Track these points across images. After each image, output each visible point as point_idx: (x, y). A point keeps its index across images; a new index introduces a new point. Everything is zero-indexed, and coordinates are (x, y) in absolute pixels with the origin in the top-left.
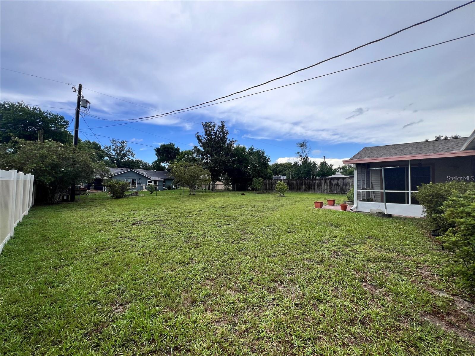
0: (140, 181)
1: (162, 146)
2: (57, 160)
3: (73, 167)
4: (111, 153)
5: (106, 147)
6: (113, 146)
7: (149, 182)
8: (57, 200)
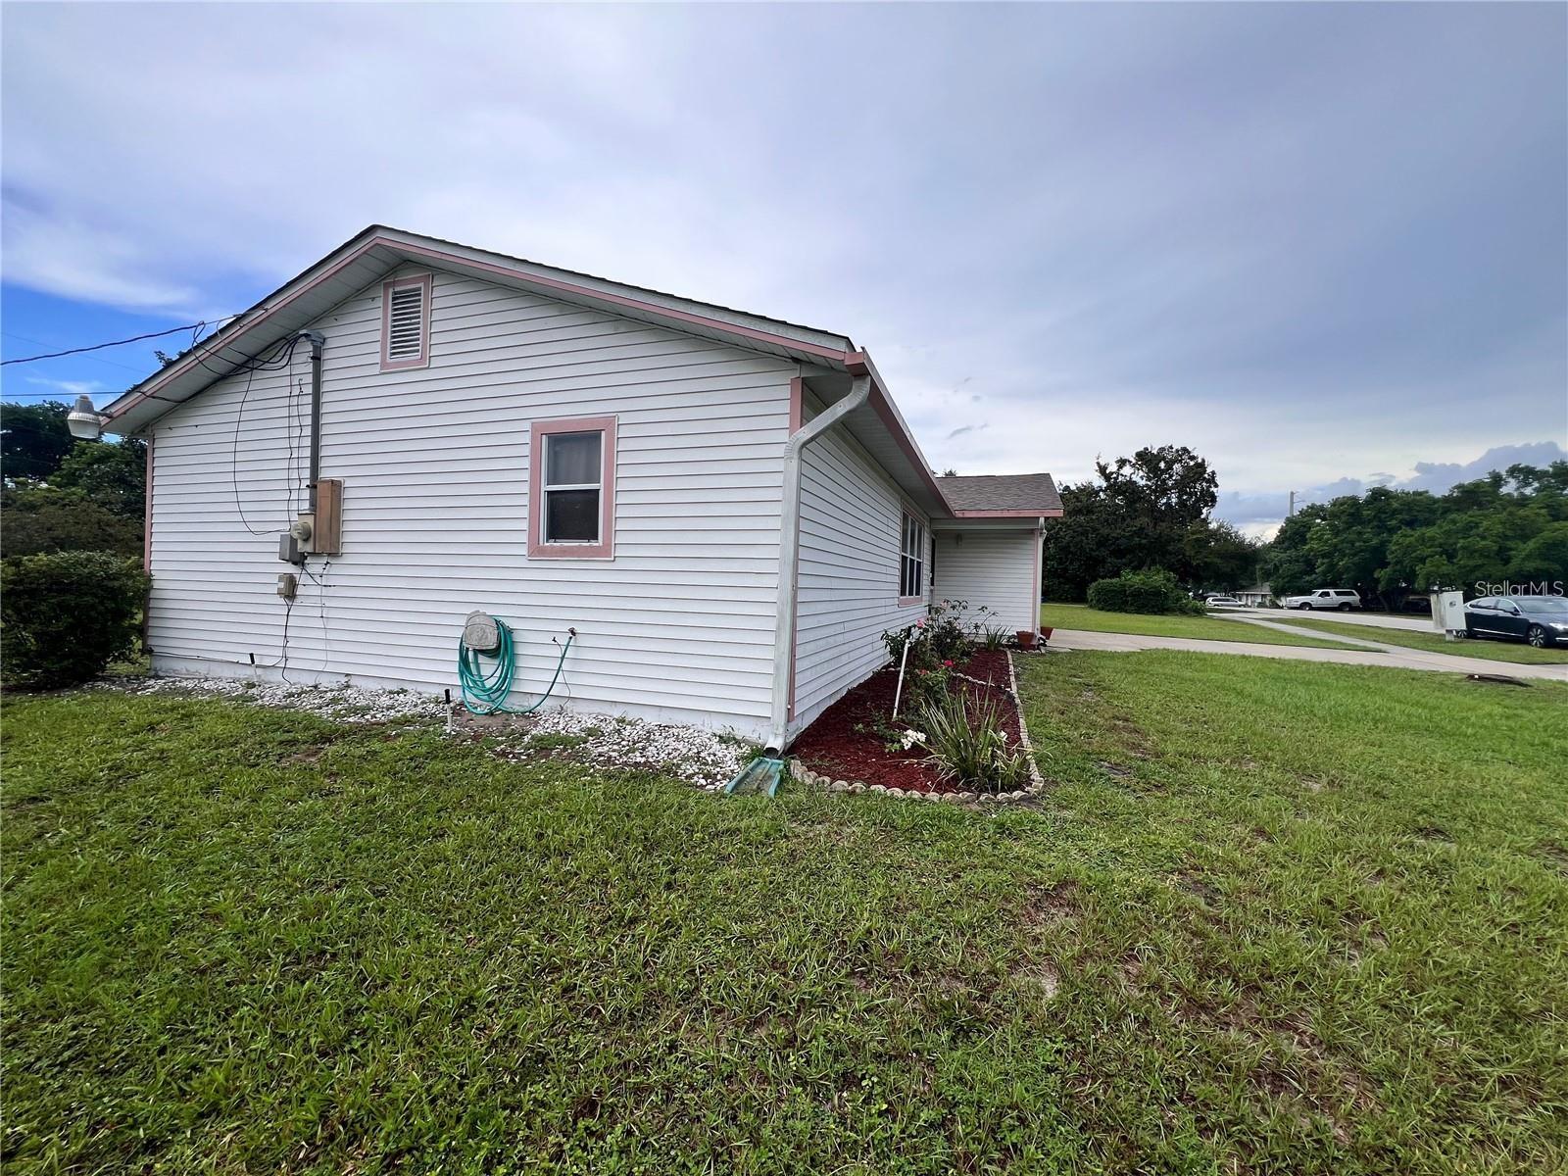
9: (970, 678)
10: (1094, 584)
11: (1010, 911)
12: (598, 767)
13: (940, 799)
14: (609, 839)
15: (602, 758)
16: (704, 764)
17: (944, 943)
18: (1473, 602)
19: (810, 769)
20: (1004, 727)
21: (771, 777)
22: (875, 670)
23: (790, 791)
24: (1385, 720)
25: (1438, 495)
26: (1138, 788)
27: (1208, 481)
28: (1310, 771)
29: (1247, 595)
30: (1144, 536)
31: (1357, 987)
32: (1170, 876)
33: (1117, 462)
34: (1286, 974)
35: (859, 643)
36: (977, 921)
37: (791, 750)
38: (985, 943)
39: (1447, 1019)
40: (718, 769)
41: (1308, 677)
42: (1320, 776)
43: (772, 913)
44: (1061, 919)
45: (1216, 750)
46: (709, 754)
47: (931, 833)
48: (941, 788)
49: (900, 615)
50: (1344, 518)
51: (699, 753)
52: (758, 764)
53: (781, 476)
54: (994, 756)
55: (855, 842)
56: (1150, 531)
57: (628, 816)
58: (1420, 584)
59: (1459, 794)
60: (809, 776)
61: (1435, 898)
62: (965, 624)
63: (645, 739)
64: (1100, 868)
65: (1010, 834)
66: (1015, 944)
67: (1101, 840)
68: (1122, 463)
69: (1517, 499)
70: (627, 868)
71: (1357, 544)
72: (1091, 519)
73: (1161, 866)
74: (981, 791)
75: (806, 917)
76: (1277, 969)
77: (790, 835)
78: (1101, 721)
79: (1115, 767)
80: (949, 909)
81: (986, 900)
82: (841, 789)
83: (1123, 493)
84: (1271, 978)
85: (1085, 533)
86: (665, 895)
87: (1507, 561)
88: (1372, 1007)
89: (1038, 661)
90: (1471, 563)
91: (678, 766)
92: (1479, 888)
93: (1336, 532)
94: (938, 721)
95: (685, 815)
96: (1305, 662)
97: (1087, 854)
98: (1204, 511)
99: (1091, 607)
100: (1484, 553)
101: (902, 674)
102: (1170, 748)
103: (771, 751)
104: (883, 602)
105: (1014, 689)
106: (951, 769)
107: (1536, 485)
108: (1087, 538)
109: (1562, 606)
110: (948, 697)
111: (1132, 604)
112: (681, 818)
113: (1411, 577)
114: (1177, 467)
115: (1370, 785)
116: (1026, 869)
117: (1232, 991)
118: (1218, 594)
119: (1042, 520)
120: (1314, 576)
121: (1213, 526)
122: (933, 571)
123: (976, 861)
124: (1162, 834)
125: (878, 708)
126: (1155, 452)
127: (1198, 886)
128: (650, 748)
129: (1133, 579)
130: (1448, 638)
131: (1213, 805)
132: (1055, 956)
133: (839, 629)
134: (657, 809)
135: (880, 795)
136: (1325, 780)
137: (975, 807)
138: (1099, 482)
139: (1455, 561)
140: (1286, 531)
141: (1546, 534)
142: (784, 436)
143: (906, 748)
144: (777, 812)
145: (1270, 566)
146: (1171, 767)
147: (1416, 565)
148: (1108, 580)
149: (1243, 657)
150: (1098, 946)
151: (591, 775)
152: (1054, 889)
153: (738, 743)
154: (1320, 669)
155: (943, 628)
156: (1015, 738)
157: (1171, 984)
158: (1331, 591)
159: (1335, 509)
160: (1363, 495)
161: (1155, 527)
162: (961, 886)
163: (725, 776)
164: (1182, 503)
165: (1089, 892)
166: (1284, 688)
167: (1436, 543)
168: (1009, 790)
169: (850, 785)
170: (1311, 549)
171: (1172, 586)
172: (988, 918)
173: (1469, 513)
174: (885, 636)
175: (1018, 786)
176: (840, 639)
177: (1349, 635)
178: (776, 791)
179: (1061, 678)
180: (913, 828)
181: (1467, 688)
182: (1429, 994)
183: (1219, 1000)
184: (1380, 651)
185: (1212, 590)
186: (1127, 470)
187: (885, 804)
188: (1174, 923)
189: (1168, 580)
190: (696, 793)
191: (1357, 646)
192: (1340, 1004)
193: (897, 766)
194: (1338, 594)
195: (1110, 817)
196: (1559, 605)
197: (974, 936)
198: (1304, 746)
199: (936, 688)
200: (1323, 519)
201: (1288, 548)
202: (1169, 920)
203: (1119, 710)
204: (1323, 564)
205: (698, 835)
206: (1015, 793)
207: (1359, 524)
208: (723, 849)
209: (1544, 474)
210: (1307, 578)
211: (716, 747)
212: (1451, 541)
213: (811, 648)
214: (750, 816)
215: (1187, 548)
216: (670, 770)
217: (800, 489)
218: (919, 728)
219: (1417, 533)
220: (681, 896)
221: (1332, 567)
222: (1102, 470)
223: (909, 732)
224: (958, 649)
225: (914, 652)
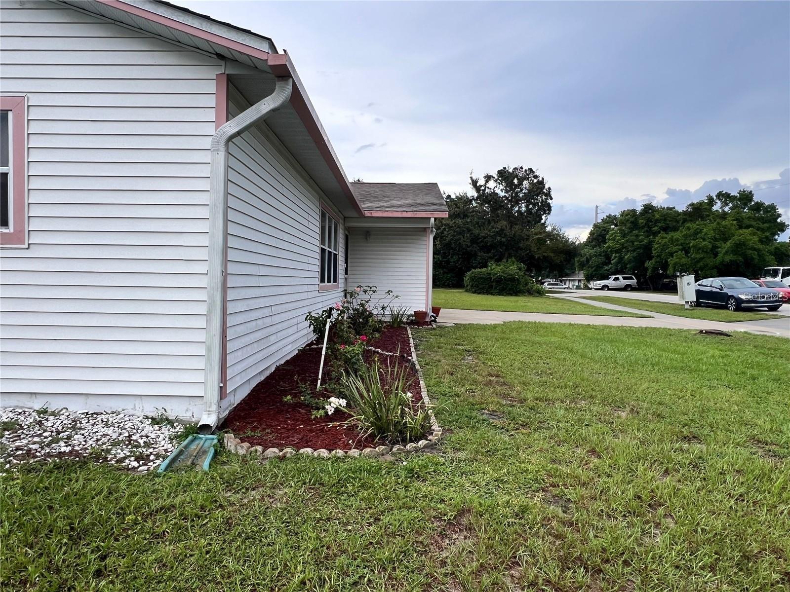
9: (379, 350)
10: (469, 273)
11: (421, 543)
12: (15, 461)
13: (360, 454)
14: (28, 535)
15: (20, 452)
16: (137, 447)
17: (369, 580)
18: (699, 282)
19: (243, 440)
20: (410, 388)
21: (205, 452)
22: (300, 348)
23: (224, 463)
24: (658, 364)
25: (680, 210)
26: (510, 428)
27: (546, 195)
28: (618, 404)
29: (569, 280)
30: (503, 235)
31: (660, 557)
32: (537, 494)
33: (485, 177)
34: (617, 556)
35: (285, 325)
36: (396, 556)
37: (225, 425)
38: (403, 574)
39: (712, 568)
40: (151, 450)
41: (611, 337)
42: (625, 407)
43: (210, 582)
44: (461, 541)
45: (559, 394)
46: (141, 437)
47: (354, 485)
48: (360, 445)
49: (320, 299)
50: (628, 225)
51: (130, 436)
52: (192, 441)
53: (208, 167)
54: (403, 414)
55: (287, 502)
56: (507, 232)
57: (50, 508)
58: (670, 271)
59: (703, 411)
60: (242, 447)
61: (699, 484)
62: (374, 306)
63: (70, 428)
64: (487, 496)
65: (418, 477)
66: (427, 570)
67: (487, 472)
68: (488, 178)
69: (722, 215)
70: (50, 562)
71: (636, 243)
72: (467, 222)
73: (530, 487)
74: (394, 444)
75: (243, 580)
76: (611, 553)
77: (226, 504)
78: (480, 378)
79: (492, 413)
80: (372, 549)
81: (403, 536)
82: (273, 455)
83: (488, 202)
84: (607, 561)
85: (461, 233)
86: (94, 584)
87: (716, 255)
88: (670, 569)
89: (431, 334)
90: (698, 256)
91: (108, 451)
92: (721, 473)
93: (624, 235)
94: (357, 388)
95: (116, 499)
96: (610, 327)
97: (477, 485)
98: (543, 217)
99: (466, 291)
100: (703, 250)
101: (324, 349)
102: (529, 395)
103: (205, 428)
104: (305, 288)
105: (414, 358)
106: (369, 427)
107: (731, 205)
108: (463, 236)
109: (744, 284)
110: (363, 366)
111: (495, 288)
112: (111, 502)
113: (665, 266)
114: (526, 183)
115: (654, 410)
116: (432, 505)
117: (584, 576)
118: (551, 280)
119: (432, 220)
120: (610, 265)
121: (549, 229)
122: (346, 262)
123: (393, 504)
124: (529, 462)
125: (304, 380)
126: (511, 171)
127: (557, 498)
128: (76, 437)
129: (496, 269)
130: (687, 307)
131: (562, 434)
132: (459, 574)
133: (267, 312)
134: (84, 497)
135: (308, 457)
136: (628, 409)
137: (389, 458)
138: (472, 193)
139: (689, 255)
140: (594, 234)
141: (736, 237)
142: (210, 129)
143: (330, 413)
144: (212, 485)
145: (584, 259)
146: (531, 409)
147: (668, 258)
148: (479, 270)
149: (570, 324)
150: (490, 559)
151: (7, 471)
152: (455, 518)
153: (171, 423)
154: (618, 331)
155: (356, 309)
156: (418, 398)
157: (544, 580)
158: (620, 277)
159: (623, 218)
160: (639, 208)
161: (511, 228)
162: (381, 528)
163: (158, 456)
164: (529, 211)
165: (481, 516)
166: (597, 346)
167: (680, 242)
168: (416, 440)
169: (281, 451)
170: (609, 247)
171: (522, 273)
172: (404, 552)
173: (697, 223)
174: (309, 317)
175: (423, 436)
176: (268, 321)
177: (632, 307)
178: (210, 465)
179: (449, 347)
180: (338, 482)
181: (699, 339)
182: (701, 553)
183: (576, 585)
184: (650, 317)
185: (547, 277)
186: (492, 184)
187: (313, 465)
188: (542, 530)
189: (520, 269)
190: (127, 475)
191: (637, 314)
192: (651, 571)
193: (322, 430)
194: (624, 278)
195: (491, 453)
196: (743, 283)
197: (394, 569)
198: (614, 386)
199: (353, 360)
200: (616, 225)
201: (595, 246)
202: (539, 529)
203: (492, 369)
204: (615, 257)
205: (130, 517)
206: (420, 442)
207: (636, 229)
208: (157, 527)
209: (735, 197)
210: (606, 268)
211: (148, 429)
212: (687, 242)
213: (241, 330)
214: (185, 492)
215: (533, 245)
216: (99, 456)
217: (228, 181)
218: (341, 395)
219: (669, 236)
220: (112, 582)
221: (621, 259)
222: (474, 183)
223: (332, 399)
224: (370, 326)
225: (333, 331)
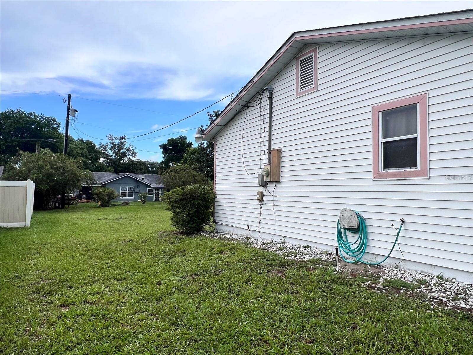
0: (138, 189)
1: (169, 141)
2: (51, 170)
3: (63, 176)
4: (108, 152)
5: (101, 145)
6: (110, 143)
7: (149, 190)
8: (51, 206)
12: (436, 305)
15: (436, 300)
128: (470, 299)
